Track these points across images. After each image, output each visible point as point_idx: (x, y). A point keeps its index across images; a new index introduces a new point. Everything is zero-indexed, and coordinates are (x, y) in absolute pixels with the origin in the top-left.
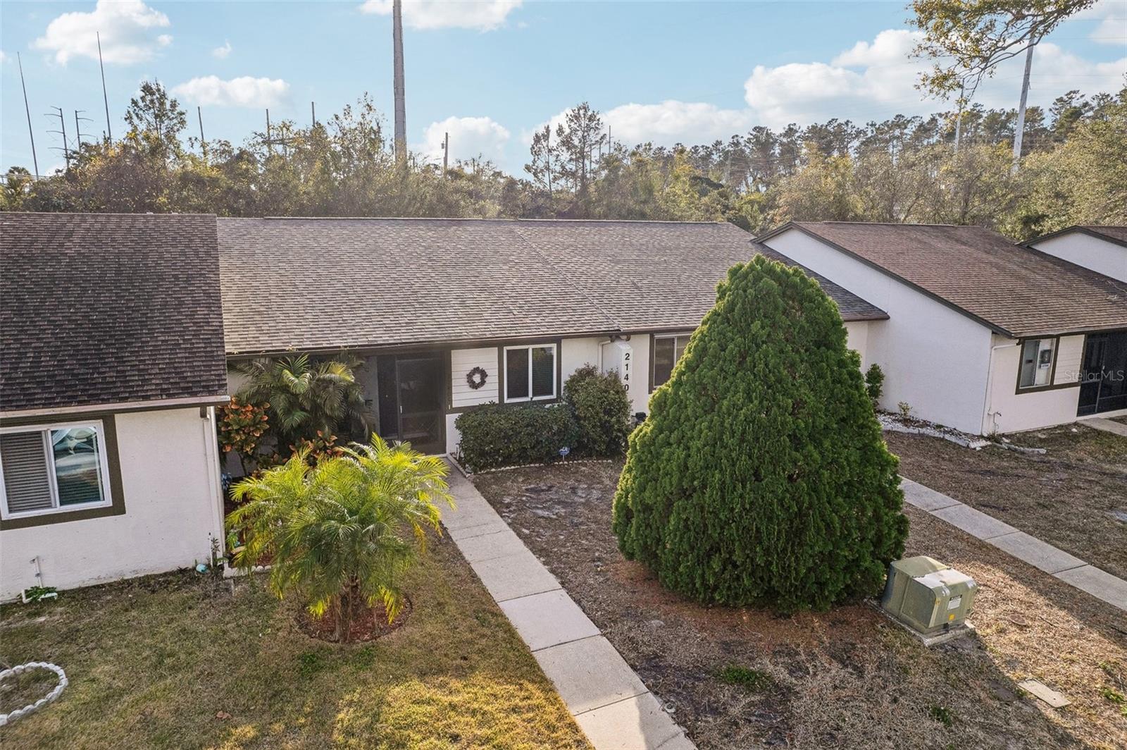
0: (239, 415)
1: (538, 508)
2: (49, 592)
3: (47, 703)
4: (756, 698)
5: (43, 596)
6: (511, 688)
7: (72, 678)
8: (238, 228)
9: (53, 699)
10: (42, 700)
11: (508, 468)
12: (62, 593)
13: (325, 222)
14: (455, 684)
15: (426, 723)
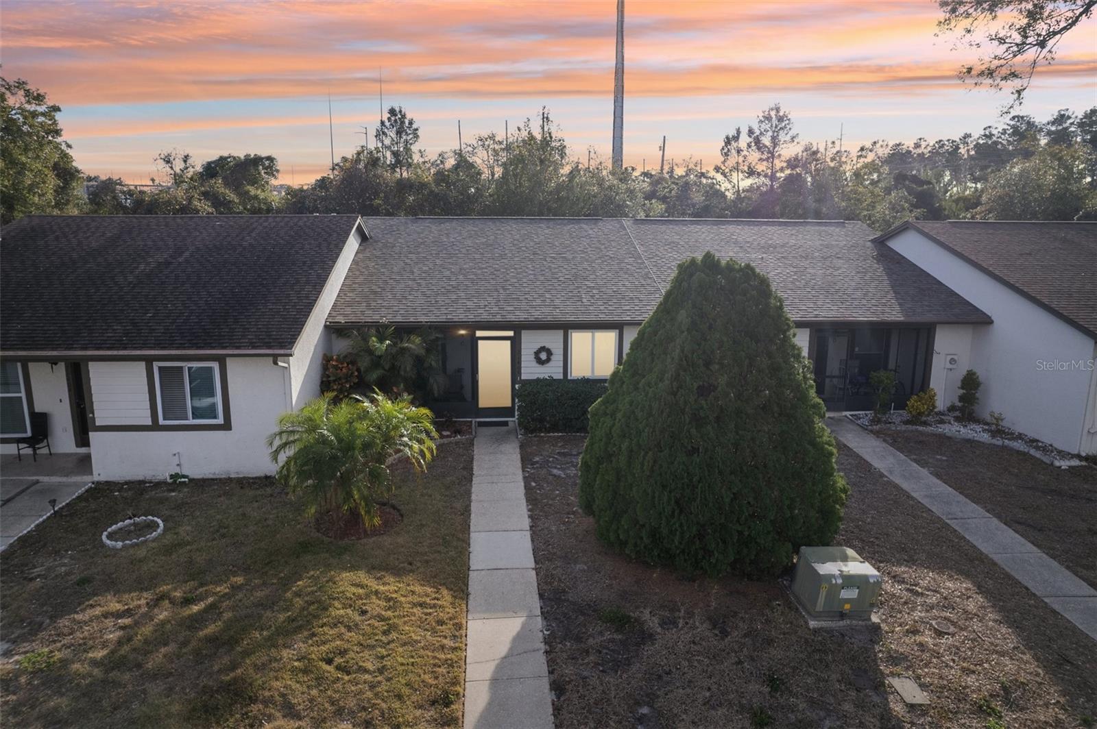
0: (337, 370)
1: (556, 468)
2: (184, 478)
3: (146, 541)
4: (618, 637)
5: (179, 480)
6: (429, 590)
7: (166, 530)
8: (391, 226)
9: (151, 539)
10: (143, 538)
11: (556, 434)
12: (191, 480)
13: (462, 220)
14: (390, 579)
15: (351, 599)
